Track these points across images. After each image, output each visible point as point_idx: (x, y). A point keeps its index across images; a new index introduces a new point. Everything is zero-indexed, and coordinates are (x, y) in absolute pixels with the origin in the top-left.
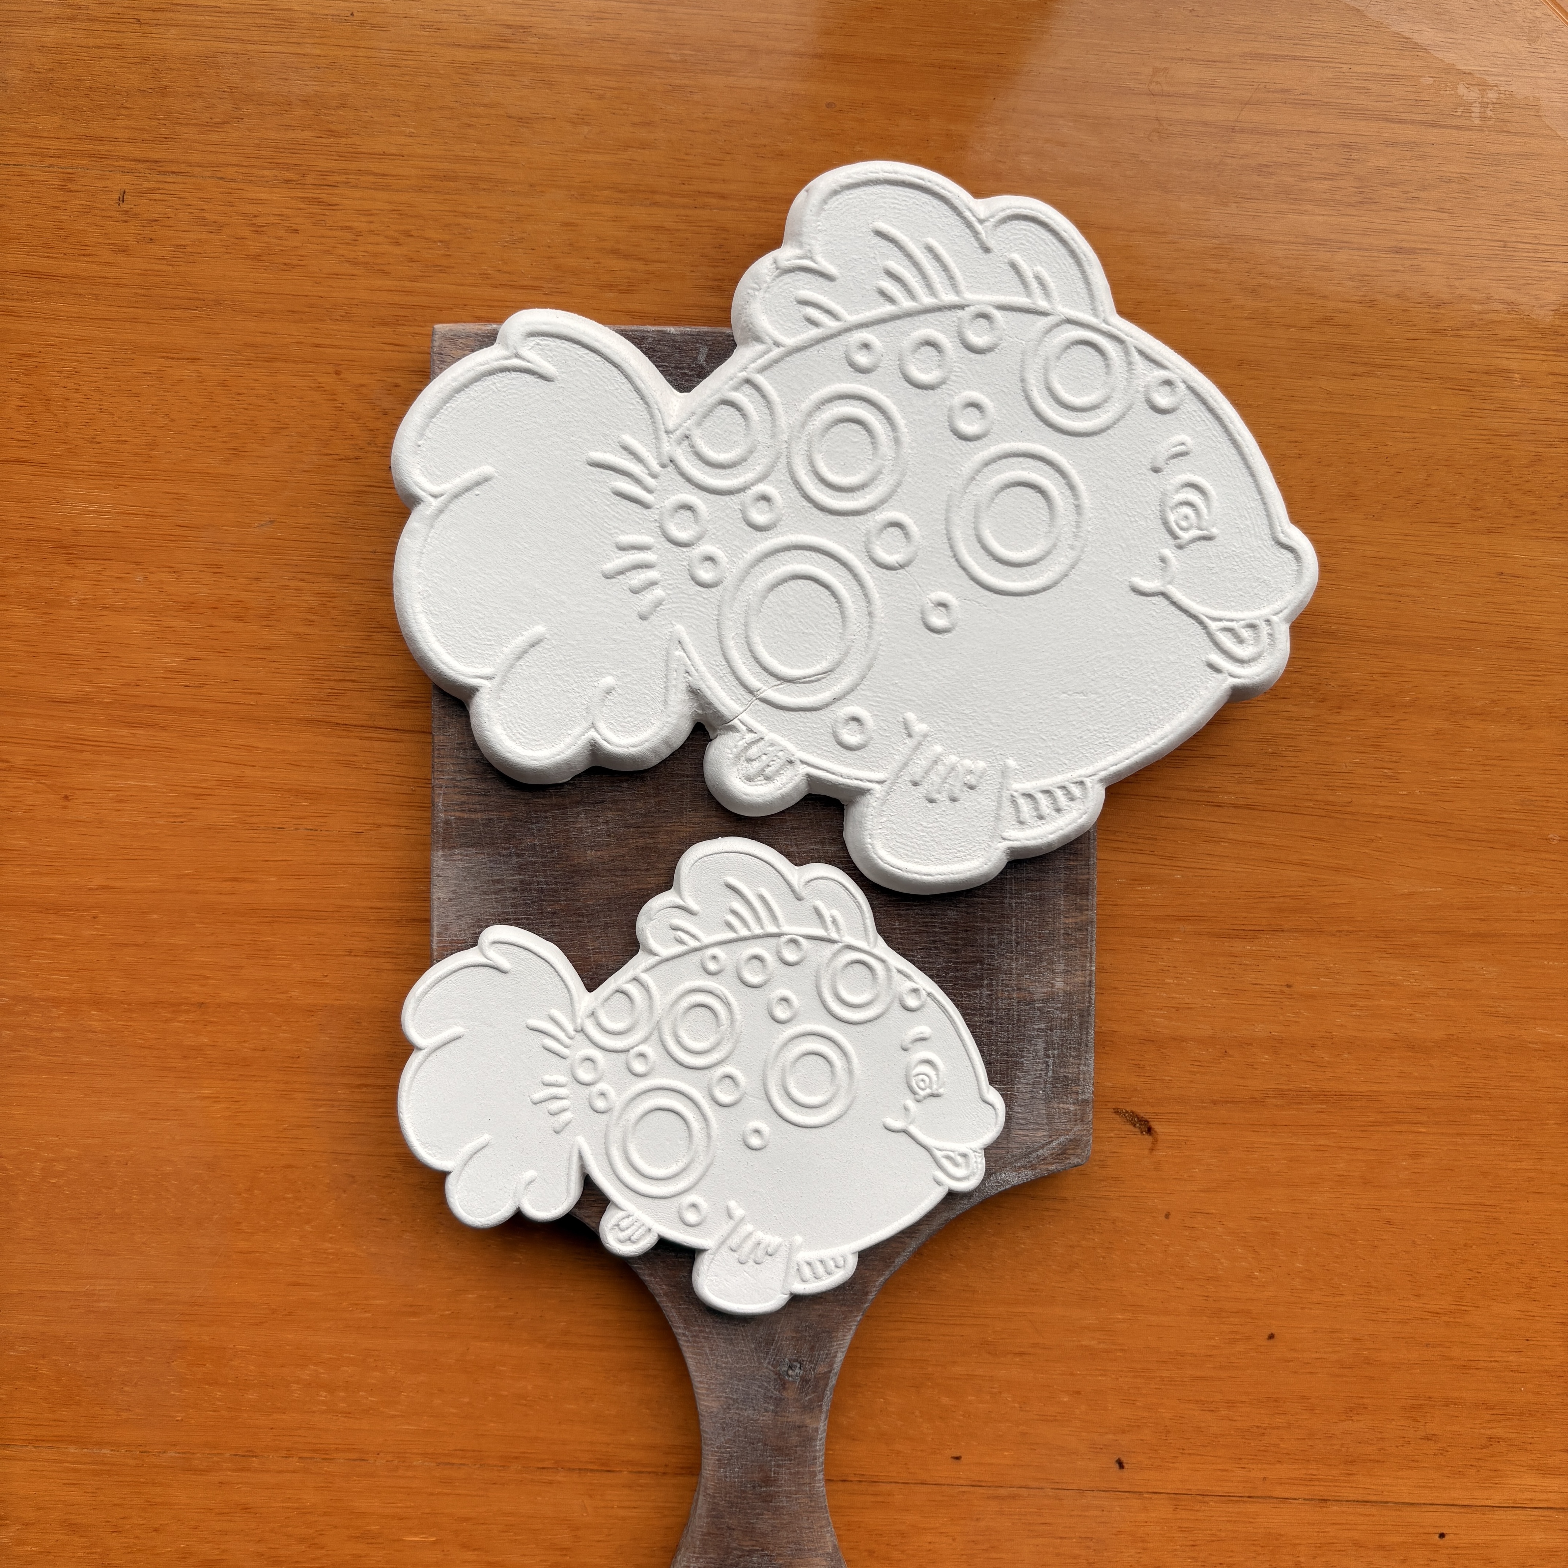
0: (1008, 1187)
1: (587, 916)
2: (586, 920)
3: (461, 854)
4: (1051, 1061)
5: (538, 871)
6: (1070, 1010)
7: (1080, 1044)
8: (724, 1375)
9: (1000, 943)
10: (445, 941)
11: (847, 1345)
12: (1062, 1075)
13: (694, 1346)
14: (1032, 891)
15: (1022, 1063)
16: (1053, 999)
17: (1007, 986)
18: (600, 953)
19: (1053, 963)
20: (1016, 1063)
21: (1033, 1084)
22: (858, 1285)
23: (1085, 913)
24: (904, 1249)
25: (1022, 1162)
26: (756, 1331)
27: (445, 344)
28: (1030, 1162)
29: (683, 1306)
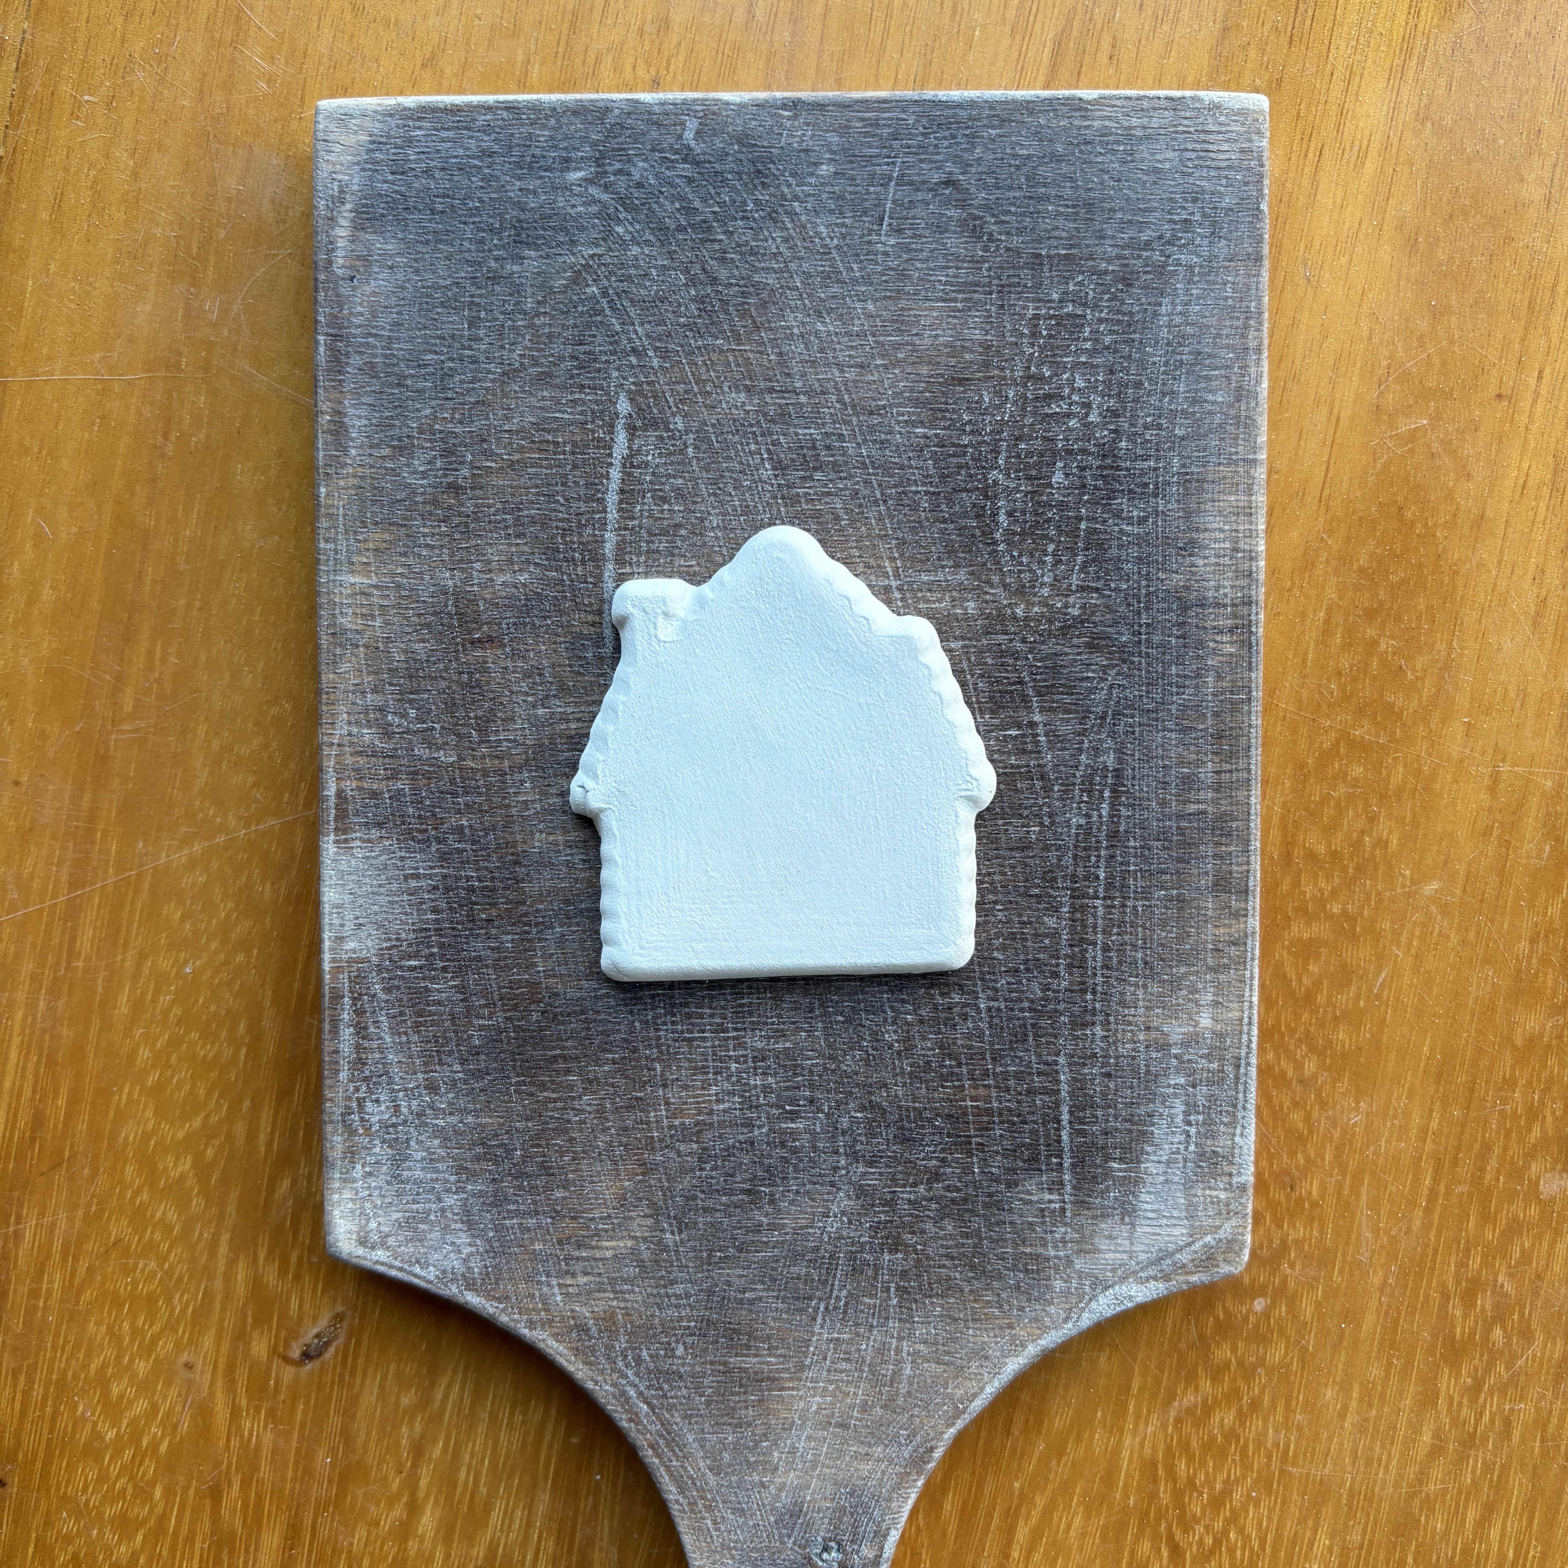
0: (1130, 1305)
1: (536, 925)
2: (534, 930)
3: (360, 839)
4: (1193, 1130)
5: (468, 862)
6: (1222, 1059)
7: (1235, 1106)
8: (733, 1558)
9: (1120, 963)
10: (341, 960)
11: (904, 1519)
12: (1208, 1149)
13: (690, 1518)
14: (1166, 889)
15: (1152, 1133)
16: (1197, 1043)
17: (1130, 1024)
18: (555, 976)
19: (1197, 992)
20: (1144, 1133)
21: (1168, 1162)
22: (918, 1438)
23: (1242, 919)
24: (982, 1389)
25: (1151, 1272)
26: (777, 1498)
27: (332, 127)
28: (1162, 1271)
29: (674, 1463)
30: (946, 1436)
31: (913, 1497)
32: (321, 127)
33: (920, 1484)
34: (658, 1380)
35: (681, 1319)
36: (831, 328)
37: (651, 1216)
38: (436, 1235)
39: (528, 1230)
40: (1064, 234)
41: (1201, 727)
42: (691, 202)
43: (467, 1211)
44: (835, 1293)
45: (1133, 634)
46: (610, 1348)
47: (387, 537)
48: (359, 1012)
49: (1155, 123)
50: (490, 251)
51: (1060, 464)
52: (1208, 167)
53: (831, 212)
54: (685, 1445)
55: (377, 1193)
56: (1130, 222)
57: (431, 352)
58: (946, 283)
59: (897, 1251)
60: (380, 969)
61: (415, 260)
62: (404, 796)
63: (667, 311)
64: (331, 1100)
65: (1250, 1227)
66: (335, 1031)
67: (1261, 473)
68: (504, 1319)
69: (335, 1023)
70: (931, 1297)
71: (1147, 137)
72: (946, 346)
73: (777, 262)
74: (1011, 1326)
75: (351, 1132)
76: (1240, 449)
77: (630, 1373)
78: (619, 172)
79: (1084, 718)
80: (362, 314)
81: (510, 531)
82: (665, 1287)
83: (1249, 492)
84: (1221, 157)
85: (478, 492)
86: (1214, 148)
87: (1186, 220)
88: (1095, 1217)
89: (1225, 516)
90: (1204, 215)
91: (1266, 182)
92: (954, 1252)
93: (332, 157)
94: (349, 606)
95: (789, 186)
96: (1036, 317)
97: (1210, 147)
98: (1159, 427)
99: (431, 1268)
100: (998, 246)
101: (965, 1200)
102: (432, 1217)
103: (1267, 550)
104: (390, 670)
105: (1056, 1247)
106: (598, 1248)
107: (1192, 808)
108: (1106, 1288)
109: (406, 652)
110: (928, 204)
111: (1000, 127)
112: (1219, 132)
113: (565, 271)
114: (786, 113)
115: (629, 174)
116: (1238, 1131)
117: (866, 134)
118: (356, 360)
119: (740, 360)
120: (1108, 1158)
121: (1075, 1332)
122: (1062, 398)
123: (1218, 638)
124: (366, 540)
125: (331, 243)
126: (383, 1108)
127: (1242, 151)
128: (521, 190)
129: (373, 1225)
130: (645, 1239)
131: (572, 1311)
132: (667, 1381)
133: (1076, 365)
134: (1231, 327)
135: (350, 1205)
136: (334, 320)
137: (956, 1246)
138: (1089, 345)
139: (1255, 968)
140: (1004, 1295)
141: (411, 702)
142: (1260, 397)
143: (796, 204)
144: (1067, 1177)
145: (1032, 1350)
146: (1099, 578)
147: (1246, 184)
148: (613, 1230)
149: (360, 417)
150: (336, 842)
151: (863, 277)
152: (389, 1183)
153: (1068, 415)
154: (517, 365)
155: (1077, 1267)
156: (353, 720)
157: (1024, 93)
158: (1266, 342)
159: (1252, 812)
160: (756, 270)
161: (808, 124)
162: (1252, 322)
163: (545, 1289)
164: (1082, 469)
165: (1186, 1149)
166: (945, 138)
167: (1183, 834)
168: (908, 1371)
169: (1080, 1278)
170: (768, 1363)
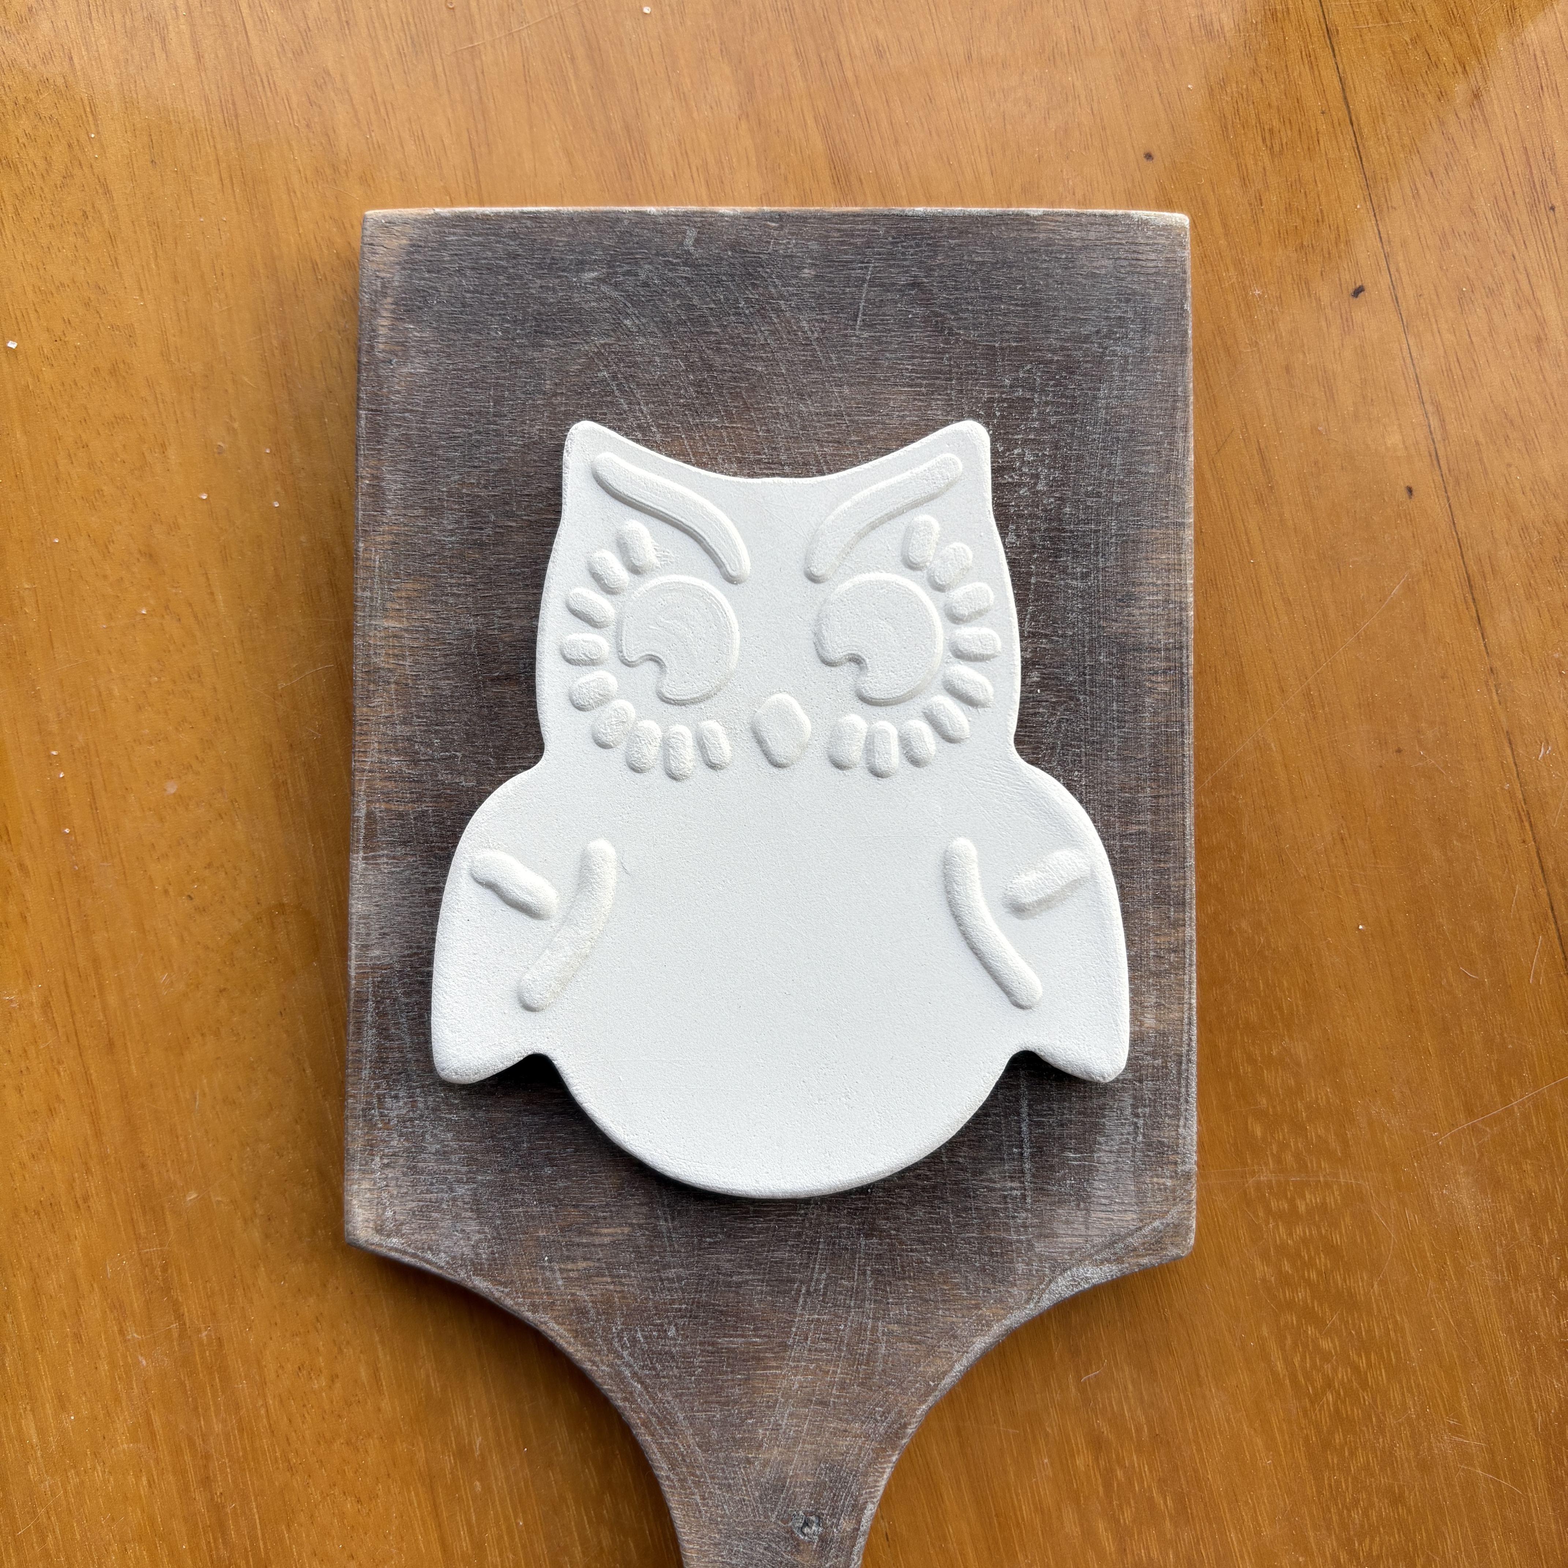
0: (1086, 1286)
3: (387, 856)
4: (1141, 1122)
6: (1165, 1056)
7: (1178, 1100)
8: (720, 1532)
10: (366, 967)
11: (880, 1493)
12: (1155, 1140)
13: (680, 1494)
15: (1104, 1125)
16: (1143, 1041)
19: (1141, 994)
20: (1096, 1124)
21: (1119, 1151)
22: (893, 1414)
23: (1180, 929)
24: (952, 1367)
25: (1105, 1254)
26: (761, 1473)
27: (377, 233)
28: (1115, 1254)
29: (666, 1440)
30: (919, 1413)
31: (888, 1470)
32: (368, 233)
33: (894, 1459)
34: (651, 1360)
35: (673, 1302)
36: (812, 409)
37: (646, 1204)
38: (447, 1223)
39: (533, 1218)
40: (1015, 329)
41: (1140, 756)
42: (690, 299)
43: (477, 1202)
44: (816, 1276)
45: (1079, 676)
46: (607, 1330)
47: (418, 586)
48: (382, 1014)
49: (1092, 235)
50: (513, 339)
51: (1012, 527)
52: (1138, 273)
53: (812, 309)
54: (676, 1423)
55: (394, 1182)
56: (1072, 319)
57: (460, 426)
58: (912, 371)
59: (873, 1236)
60: (402, 974)
61: (448, 346)
62: (428, 817)
63: (668, 393)
64: (354, 1096)
65: (1194, 1213)
66: (359, 1032)
67: (1189, 535)
68: (509, 1302)
69: (359, 1024)
70: (903, 1279)
71: (1086, 248)
72: (912, 425)
73: (765, 352)
74: (977, 1307)
75: (371, 1125)
76: (1170, 514)
77: (625, 1353)
78: (628, 273)
79: (1035, 748)
80: (399, 392)
81: (528, 582)
82: (658, 1271)
83: (1179, 550)
84: (1150, 264)
85: (501, 549)
86: (1144, 257)
87: (1120, 317)
88: (1053, 1203)
89: (1158, 572)
90: (1135, 312)
91: (1189, 286)
92: (925, 1236)
93: (376, 258)
94: (382, 647)
95: (776, 287)
96: (991, 400)
97: (1140, 256)
98: (1098, 494)
99: (442, 1255)
100: (957, 340)
101: (934, 1187)
102: (444, 1206)
103: (1195, 601)
104: (417, 704)
105: (1018, 1232)
106: (597, 1234)
107: (1134, 829)
108: (1065, 1270)
109: (432, 688)
110: (896, 303)
111: (959, 237)
112: (1147, 244)
113: (580, 357)
114: (774, 224)
115: (636, 275)
116: (1182, 1123)
117: (843, 243)
118: (395, 432)
119: (732, 435)
120: (1063, 1149)
121: (1036, 1313)
122: (1014, 470)
123: (1154, 678)
124: (398, 590)
125: (373, 331)
126: (401, 1104)
127: (1168, 260)
128: (541, 287)
129: (389, 1214)
130: (640, 1226)
131: (573, 1294)
132: (660, 1361)
133: (1025, 441)
134: (1161, 409)
135: (368, 1195)
136: (375, 397)
137: (927, 1231)
138: (1036, 424)
139: (1192, 975)
140: (970, 1278)
141: (436, 732)
142: (1188, 468)
143: (782, 302)
144: (1027, 1166)
145: (997, 1329)
146: (1047, 626)
147: (1171, 287)
148: (612, 1217)
149: (396, 482)
150: (365, 858)
151: (839, 365)
152: (405, 1174)
153: (1020, 485)
154: (537, 438)
155: (1037, 1250)
156: (383, 748)
157: (979, 209)
158: (1191, 421)
159: (1187, 831)
160: (747, 359)
161: (793, 234)
162: (1179, 404)
163: (548, 1274)
164: (1032, 531)
165: (1135, 1139)
166: (911, 247)
167: (1126, 852)
168: (883, 1350)
169: (1041, 1261)
170: (754, 1344)
